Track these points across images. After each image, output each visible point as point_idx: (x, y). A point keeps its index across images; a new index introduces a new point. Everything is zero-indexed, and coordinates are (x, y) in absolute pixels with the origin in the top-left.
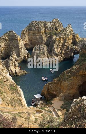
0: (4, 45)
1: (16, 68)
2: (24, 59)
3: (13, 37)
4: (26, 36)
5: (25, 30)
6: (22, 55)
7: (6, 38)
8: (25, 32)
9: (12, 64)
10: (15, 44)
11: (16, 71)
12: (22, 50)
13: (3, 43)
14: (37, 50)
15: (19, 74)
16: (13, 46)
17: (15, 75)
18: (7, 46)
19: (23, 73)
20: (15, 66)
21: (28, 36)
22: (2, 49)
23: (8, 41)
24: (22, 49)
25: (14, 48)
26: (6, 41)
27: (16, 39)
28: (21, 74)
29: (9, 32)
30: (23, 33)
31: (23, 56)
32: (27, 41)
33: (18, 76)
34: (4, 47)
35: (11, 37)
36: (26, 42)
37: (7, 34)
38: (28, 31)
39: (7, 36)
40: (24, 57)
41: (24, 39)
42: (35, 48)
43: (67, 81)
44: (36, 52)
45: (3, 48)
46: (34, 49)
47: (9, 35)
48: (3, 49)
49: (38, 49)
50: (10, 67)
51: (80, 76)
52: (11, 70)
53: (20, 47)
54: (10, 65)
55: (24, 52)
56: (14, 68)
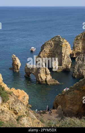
0: (48, 50)
1: (47, 75)
2: (66, 69)
3: (58, 43)
4: (79, 43)
5: (79, 37)
6: (64, 63)
7: (52, 43)
8: (79, 38)
9: (43, 70)
10: (59, 51)
11: (46, 79)
12: (65, 59)
13: (48, 49)
14: (80, 60)
15: (49, 83)
16: (57, 53)
17: (45, 83)
18: (51, 52)
19: (54, 82)
20: (46, 73)
21: (82, 43)
22: (45, 55)
23: (53, 47)
24: (66, 57)
25: (57, 55)
26: (51, 46)
27: (60, 45)
28: (51, 83)
29: (56, 37)
30: (77, 39)
31: (65, 65)
32: (80, 49)
33: (48, 84)
34: (49, 53)
35: (56, 43)
36: (79, 51)
37: (54, 40)
38: (83, 37)
39: (53, 41)
40: (66, 67)
41: (77, 46)
42: (79, 57)
43: (70, 94)
44: (78, 63)
45: (46, 53)
46: (77, 58)
47: (55, 41)
48: (47, 55)
49: (82, 59)
50: (40, 73)
51: (83, 91)
52: (40, 76)
53: (63, 55)
54: (41, 71)
55: (67, 61)
56: (44, 75)
